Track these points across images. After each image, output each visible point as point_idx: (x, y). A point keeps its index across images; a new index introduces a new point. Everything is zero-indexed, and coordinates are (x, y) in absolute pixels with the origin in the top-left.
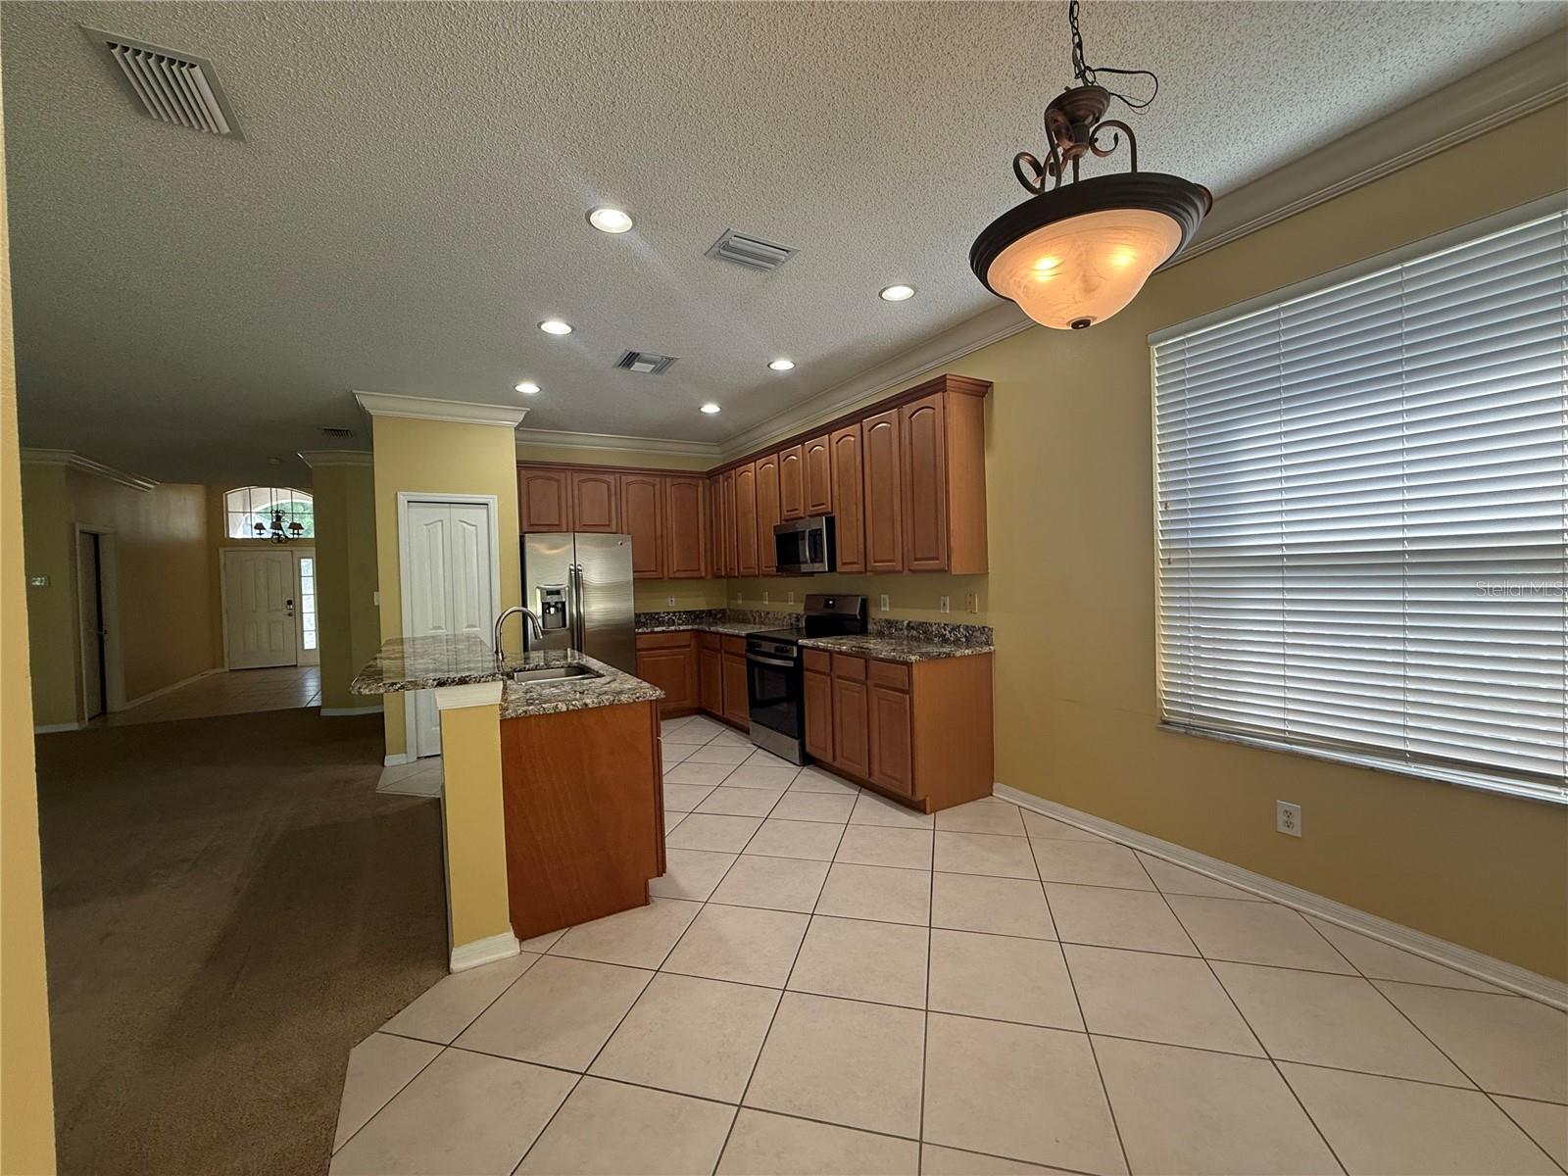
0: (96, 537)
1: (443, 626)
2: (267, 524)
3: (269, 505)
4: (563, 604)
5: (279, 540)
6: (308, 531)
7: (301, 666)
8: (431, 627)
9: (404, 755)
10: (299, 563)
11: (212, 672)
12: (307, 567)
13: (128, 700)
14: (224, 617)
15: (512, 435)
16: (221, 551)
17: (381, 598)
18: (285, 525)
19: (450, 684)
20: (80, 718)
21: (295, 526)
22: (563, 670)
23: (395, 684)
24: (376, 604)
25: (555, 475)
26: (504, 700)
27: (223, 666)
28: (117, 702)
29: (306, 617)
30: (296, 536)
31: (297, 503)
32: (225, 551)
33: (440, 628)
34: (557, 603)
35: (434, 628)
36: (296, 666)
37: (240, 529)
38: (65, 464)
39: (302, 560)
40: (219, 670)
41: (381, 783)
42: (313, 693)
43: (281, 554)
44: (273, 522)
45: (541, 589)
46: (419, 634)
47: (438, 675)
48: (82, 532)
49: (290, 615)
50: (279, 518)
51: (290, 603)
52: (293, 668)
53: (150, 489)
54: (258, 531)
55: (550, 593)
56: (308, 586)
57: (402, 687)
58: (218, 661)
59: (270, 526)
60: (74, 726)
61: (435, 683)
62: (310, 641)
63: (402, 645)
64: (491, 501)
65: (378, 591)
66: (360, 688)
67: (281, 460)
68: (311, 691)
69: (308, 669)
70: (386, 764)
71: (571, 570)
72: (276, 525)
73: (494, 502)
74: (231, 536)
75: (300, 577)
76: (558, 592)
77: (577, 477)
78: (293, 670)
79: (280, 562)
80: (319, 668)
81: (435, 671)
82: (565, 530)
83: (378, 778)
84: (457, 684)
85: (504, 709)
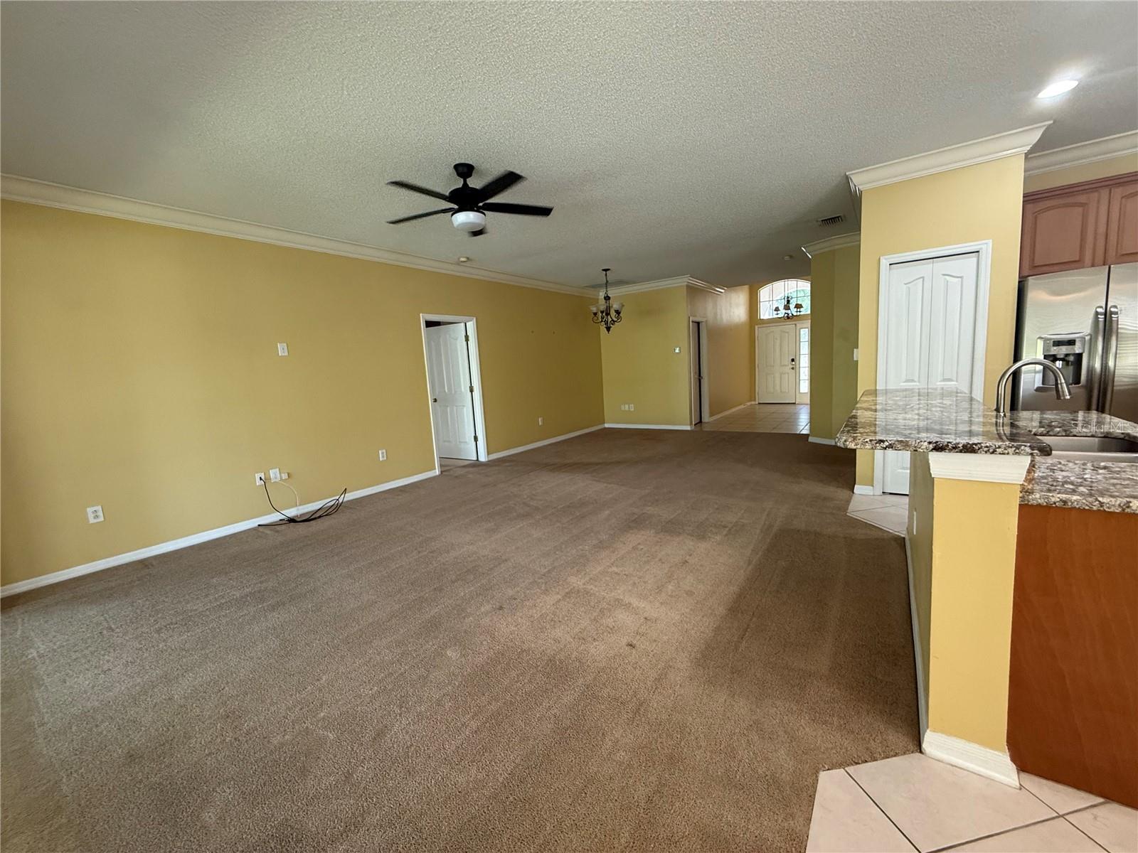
0: (698, 323)
1: (916, 379)
2: (781, 308)
3: (783, 295)
4: (1079, 356)
5: (788, 318)
6: (806, 310)
7: (798, 404)
8: (904, 377)
9: (872, 488)
10: (800, 331)
11: (749, 404)
12: (805, 334)
13: (711, 416)
14: (757, 369)
15: (1020, 164)
16: (756, 327)
17: (859, 354)
18: (792, 306)
19: (950, 450)
20: (691, 424)
21: (798, 306)
22: (1097, 439)
23: (883, 441)
24: (855, 359)
25: (1082, 198)
26: (1030, 480)
27: (755, 400)
28: (706, 418)
29: (802, 370)
30: (798, 313)
31: (800, 291)
32: (758, 328)
33: (913, 381)
34: (1067, 355)
35: (907, 381)
36: (795, 403)
37: (765, 313)
38: (686, 283)
39: (802, 330)
40: (753, 403)
41: (851, 507)
42: (804, 424)
43: (789, 326)
44: (785, 306)
45: (1045, 340)
46: (891, 386)
47: (934, 437)
48: (692, 322)
49: (793, 368)
50: (788, 302)
51: (793, 360)
52: (792, 405)
53: (722, 292)
54: (776, 312)
55: (1058, 343)
56: (805, 349)
57: (891, 446)
58: (752, 398)
59: (783, 307)
60: (688, 428)
61: (931, 446)
62: (805, 387)
63: (876, 397)
64: (984, 247)
65: (857, 348)
66: (845, 441)
67: (791, 257)
68: (803, 424)
69: (802, 406)
70: (855, 491)
71: (1097, 313)
72: (787, 307)
73: (986, 247)
74: (762, 318)
75: (800, 342)
76: (1071, 342)
77: (1118, 192)
78: (793, 406)
79: (788, 332)
80: (809, 406)
81: (927, 430)
82: (1090, 264)
83: (848, 501)
84: (961, 452)
85: (1026, 492)
